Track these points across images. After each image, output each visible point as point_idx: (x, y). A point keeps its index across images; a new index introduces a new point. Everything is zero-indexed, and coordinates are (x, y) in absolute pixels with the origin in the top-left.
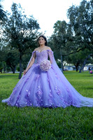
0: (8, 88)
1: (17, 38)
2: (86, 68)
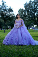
1: (3, 16)
2: (31, 28)
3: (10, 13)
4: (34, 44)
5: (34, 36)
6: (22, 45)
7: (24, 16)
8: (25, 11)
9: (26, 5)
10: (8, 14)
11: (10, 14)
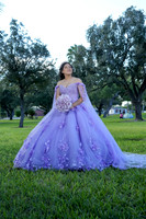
0: (7, 141)
1: (16, 70)
2: (112, 112)
3: (40, 60)
4: (121, 166)
5: (121, 136)
6: (80, 170)
7: (88, 69)
8: (90, 52)
9: (94, 34)
10: (32, 62)
11: (39, 64)
